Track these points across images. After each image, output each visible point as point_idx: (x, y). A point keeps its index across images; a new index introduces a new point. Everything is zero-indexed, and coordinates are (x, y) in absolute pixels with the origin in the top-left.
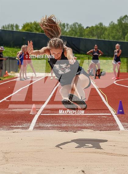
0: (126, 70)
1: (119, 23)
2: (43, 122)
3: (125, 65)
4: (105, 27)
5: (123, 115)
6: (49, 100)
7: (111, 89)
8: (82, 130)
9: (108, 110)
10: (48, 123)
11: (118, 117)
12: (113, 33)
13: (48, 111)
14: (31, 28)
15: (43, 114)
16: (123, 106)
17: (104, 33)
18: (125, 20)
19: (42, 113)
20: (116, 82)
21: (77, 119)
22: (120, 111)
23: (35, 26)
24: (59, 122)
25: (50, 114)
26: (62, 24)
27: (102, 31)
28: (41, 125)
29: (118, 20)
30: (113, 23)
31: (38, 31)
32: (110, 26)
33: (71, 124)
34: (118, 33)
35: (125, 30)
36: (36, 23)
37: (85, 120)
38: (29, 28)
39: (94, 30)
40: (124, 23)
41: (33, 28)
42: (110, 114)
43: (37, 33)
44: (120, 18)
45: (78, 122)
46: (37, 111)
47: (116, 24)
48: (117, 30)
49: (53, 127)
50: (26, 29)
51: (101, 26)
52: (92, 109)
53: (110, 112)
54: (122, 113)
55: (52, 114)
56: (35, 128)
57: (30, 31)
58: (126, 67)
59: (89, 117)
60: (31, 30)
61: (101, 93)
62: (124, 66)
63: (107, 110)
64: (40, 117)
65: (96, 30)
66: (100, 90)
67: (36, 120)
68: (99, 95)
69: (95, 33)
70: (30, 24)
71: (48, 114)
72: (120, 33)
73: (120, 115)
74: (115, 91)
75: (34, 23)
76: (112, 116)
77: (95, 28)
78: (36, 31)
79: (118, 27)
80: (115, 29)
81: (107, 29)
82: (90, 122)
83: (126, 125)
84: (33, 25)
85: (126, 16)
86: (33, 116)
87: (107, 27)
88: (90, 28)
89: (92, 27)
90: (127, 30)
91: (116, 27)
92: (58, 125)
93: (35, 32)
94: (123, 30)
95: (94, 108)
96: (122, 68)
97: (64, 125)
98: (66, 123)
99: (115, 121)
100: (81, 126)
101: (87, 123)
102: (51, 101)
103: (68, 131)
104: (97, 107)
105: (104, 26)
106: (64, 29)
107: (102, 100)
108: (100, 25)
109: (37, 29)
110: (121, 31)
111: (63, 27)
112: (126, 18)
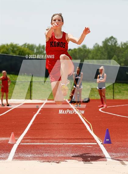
0: (112, 96)
1: (104, 45)
2: (24, 152)
3: (111, 91)
4: (89, 49)
5: (110, 145)
6: (29, 128)
7: (96, 117)
8: (66, 160)
9: (94, 139)
10: (29, 153)
11: (105, 146)
12: (97, 56)
13: (28, 140)
14: (8, 50)
15: (23, 144)
16: (110, 135)
17: (88, 56)
18: (110, 42)
19: (22, 142)
20: (102, 110)
21: (60, 149)
22: (107, 140)
23: (11, 48)
24: (40, 152)
25: (30, 144)
26: (41, 46)
27: (86, 54)
28: (20, 155)
29: (103, 42)
30: (97, 45)
31: (15, 54)
32: (94, 48)
33: (54, 154)
34: (103, 56)
35: (111, 52)
36: (13, 44)
37: (69, 150)
38: (5, 50)
39: (77, 53)
40: (110, 46)
41: (9, 50)
42: (96, 144)
43: (14, 55)
44: (105, 40)
45: (62, 152)
46: (16, 140)
47: (101, 46)
48: (102, 53)
49: (34, 157)
50: (2, 51)
51: (85, 48)
52: (76, 138)
53: (96, 142)
54: (109, 142)
55: (32, 144)
56: (15, 158)
57: (6, 54)
58: (112, 93)
59: (73, 147)
60: (7, 52)
61: (86, 121)
62: (110, 93)
63: (92, 139)
64: (19, 146)
65: (79, 53)
66: (84, 118)
67: (16, 149)
68: (84, 123)
69: (78, 56)
70: (6, 46)
71: (28, 143)
72: (105, 56)
73: (107, 145)
74: (100, 119)
75: (10, 44)
76: (98, 145)
77: (78, 51)
78: (13, 54)
79: (104, 49)
80: (99, 52)
81: (91, 52)
82: (74, 152)
83: (114, 156)
84: (9, 47)
85: (112, 37)
86: (12, 146)
87: (91, 49)
88: (72, 50)
89: (75, 49)
90: (113, 53)
91: (101, 50)
92: (40, 155)
93: (11, 54)
94: (109, 53)
95: (78, 137)
96: (107, 95)
97: (46, 155)
98: (49, 153)
99: (102, 151)
100: (65, 156)
101: (72, 153)
102: (31, 129)
103: (50, 162)
104: (82, 136)
105: (87, 48)
106: (44, 51)
107: (86, 129)
108: (83, 47)
109: (14, 52)
110: (106, 53)
111: (42, 50)
112: (112, 39)
